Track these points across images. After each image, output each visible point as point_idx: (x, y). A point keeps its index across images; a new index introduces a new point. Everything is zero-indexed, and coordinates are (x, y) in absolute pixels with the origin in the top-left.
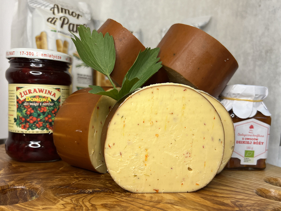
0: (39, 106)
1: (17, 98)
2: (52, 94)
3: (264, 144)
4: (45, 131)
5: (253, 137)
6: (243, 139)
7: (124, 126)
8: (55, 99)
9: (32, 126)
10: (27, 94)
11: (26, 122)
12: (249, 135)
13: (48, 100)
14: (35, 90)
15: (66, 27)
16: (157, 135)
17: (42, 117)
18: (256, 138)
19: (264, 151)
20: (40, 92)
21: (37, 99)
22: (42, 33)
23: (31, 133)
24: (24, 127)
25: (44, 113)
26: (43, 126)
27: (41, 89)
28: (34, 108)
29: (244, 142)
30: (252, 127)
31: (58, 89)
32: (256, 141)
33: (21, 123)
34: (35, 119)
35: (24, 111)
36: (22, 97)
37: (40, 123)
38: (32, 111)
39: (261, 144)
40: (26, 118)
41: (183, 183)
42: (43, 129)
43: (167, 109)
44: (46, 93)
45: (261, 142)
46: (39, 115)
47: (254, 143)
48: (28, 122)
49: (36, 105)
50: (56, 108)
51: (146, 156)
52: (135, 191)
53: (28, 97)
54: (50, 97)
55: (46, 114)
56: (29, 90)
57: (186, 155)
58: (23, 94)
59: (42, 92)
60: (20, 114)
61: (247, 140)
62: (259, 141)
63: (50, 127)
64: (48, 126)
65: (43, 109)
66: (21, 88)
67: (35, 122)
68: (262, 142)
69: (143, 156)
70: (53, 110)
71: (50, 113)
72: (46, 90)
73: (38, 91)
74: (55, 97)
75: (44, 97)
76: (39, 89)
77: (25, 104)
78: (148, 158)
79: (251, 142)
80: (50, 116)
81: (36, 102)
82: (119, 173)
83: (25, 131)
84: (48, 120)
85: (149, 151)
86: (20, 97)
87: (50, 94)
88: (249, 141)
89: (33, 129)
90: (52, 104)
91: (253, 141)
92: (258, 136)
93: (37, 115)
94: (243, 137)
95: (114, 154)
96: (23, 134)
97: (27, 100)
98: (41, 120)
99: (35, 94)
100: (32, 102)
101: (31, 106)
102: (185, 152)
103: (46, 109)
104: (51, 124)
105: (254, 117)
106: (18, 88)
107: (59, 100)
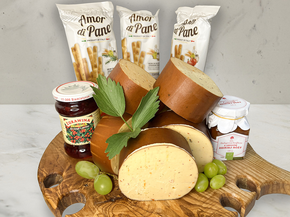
0: (80, 129)
1: (65, 125)
2: (87, 120)
3: (242, 148)
4: (87, 143)
5: (233, 144)
6: (225, 146)
7: (129, 170)
8: (90, 123)
9: (78, 141)
10: (71, 123)
11: (74, 139)
12: (229, 143)
13: (85, 125)
14: (75, 121)
15: (93, 34)
16: (151, 173)
17: (83, 135)
18: (235, 144)
19: (242, 152)
20: (79, 121)
21: (78, 126)
22: (75, 45)
23: (78, 145)
24: (73, 142)
25: (84, 133)
26: (85, 140)
27: (79, 120)
28: (77, 131)
29: (225, 148)
30: (232, 138)
31: (91, 116)
32: (235, 146)
33: (71, 139)
34: (79, 137)
35: (71, 133)
36: (68, 125)
37: (82, 139)
38: (76, 133)
39: (240, 148)
40: (73, 136)
41: (170, 195)
42: (85, 142)
43: (156, 159)
44: (83, 121)
45: (239, 146)
46: (81, 135)
47: (234, 148)
48: (75, 139)
49: (78, 129)
50: (91, 127)
51: (145, 184)
52: (140, 200)
53: (72, 125)
54: (86, 122)
55: (85, 134)
56: (71, 121)
57: (171, 181)
58: (68, 123)
59: (80, 121)
60: (69, 134)
61: (228, 146)
62: (237, 146)
63: (89, 140)
64: (88, 140)
65: (83, 131)
66: (67, 119)
67: (79, 139)
68: (241, 147)
69: (142, 184)
70: (90, 129)
71: (88, 132)
72: (83, 120)
73: (77, 121)
74: (89, 121)
75: (82, 124)
76: (78, 120)
77: (71, 129)
78: (146, 185)
79: (231, 147)
80: (88, 134)
81: (77, 128)
82: (129, 193)
83: (74, 144)
84: (87, 136)
85: (146, 181)
86: (67, 124)
87: (86, 121)
88: (230, 146)
89: (78, 143)
90: (88, 126)
91: (233, 147)
92: (238, 143)
93: (80, 135)
94: (225, 144)
95: (125, 184)
96: (73, 145)
97: (72, 127)
98: (82, 138)
99: (76, 123)
100: (75, 128)
101: (75, 130)
102: (170, 180)
103: (85, 130)
104: (89, 138)
105: (234, 131)
106: (64, 119)
107: (92, 122)
